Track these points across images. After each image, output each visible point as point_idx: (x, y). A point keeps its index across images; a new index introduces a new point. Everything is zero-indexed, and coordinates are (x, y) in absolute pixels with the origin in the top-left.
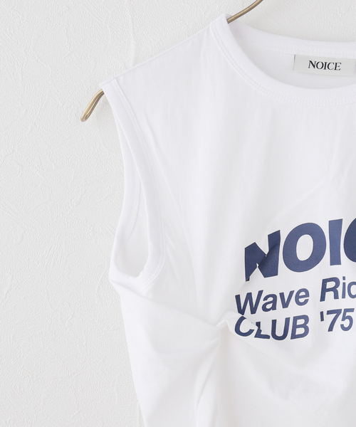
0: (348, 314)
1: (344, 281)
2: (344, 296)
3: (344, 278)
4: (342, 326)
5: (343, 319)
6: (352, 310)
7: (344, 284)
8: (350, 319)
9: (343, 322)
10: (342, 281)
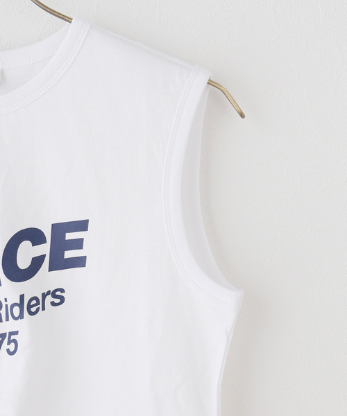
0: (13, 337)
1: (6, 303)
2: (7, 319)
3: (6, 300)
4: (8, 350)
5: (9, 344)
6: (16, 333)
7: (6, 306)
8: (15, 342)
9: (8, 347)
10: (4, 304)
